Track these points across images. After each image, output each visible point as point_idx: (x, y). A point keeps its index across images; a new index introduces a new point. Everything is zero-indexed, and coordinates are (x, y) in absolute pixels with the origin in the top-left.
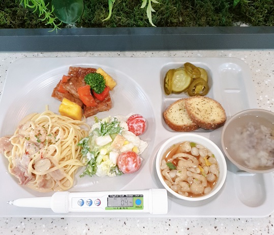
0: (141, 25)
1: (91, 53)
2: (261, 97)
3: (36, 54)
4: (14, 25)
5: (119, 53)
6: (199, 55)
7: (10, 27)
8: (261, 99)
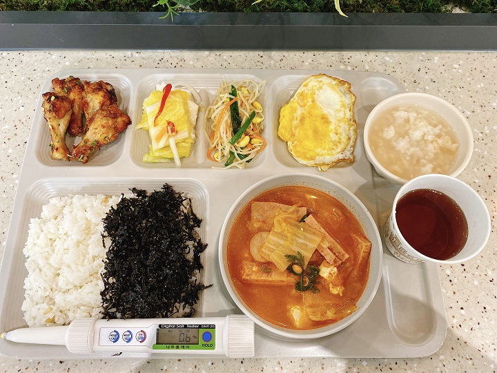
0: (299, 8)
1: (218, 53)
2: (486, 128)
3: (128, 53)
4: (92, 5)
5: (261, 53)
6: (387, 58)
7: (85, 8)
8: (487, 132)
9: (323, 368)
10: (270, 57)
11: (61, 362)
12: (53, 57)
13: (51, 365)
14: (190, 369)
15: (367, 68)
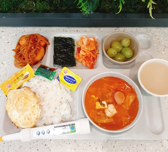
0: (131, 12)
1: (99, 28)
3: (65, 28)
4: (52, 10)
5: (116, 28)
6: (165, 30)
7: (48, 12)
9: (145, 150)
10: (119, 30)
11: (46, 145)
12: (36, 30)
13: (42, 146)
14: (94, 149)
15: (157, 34)
